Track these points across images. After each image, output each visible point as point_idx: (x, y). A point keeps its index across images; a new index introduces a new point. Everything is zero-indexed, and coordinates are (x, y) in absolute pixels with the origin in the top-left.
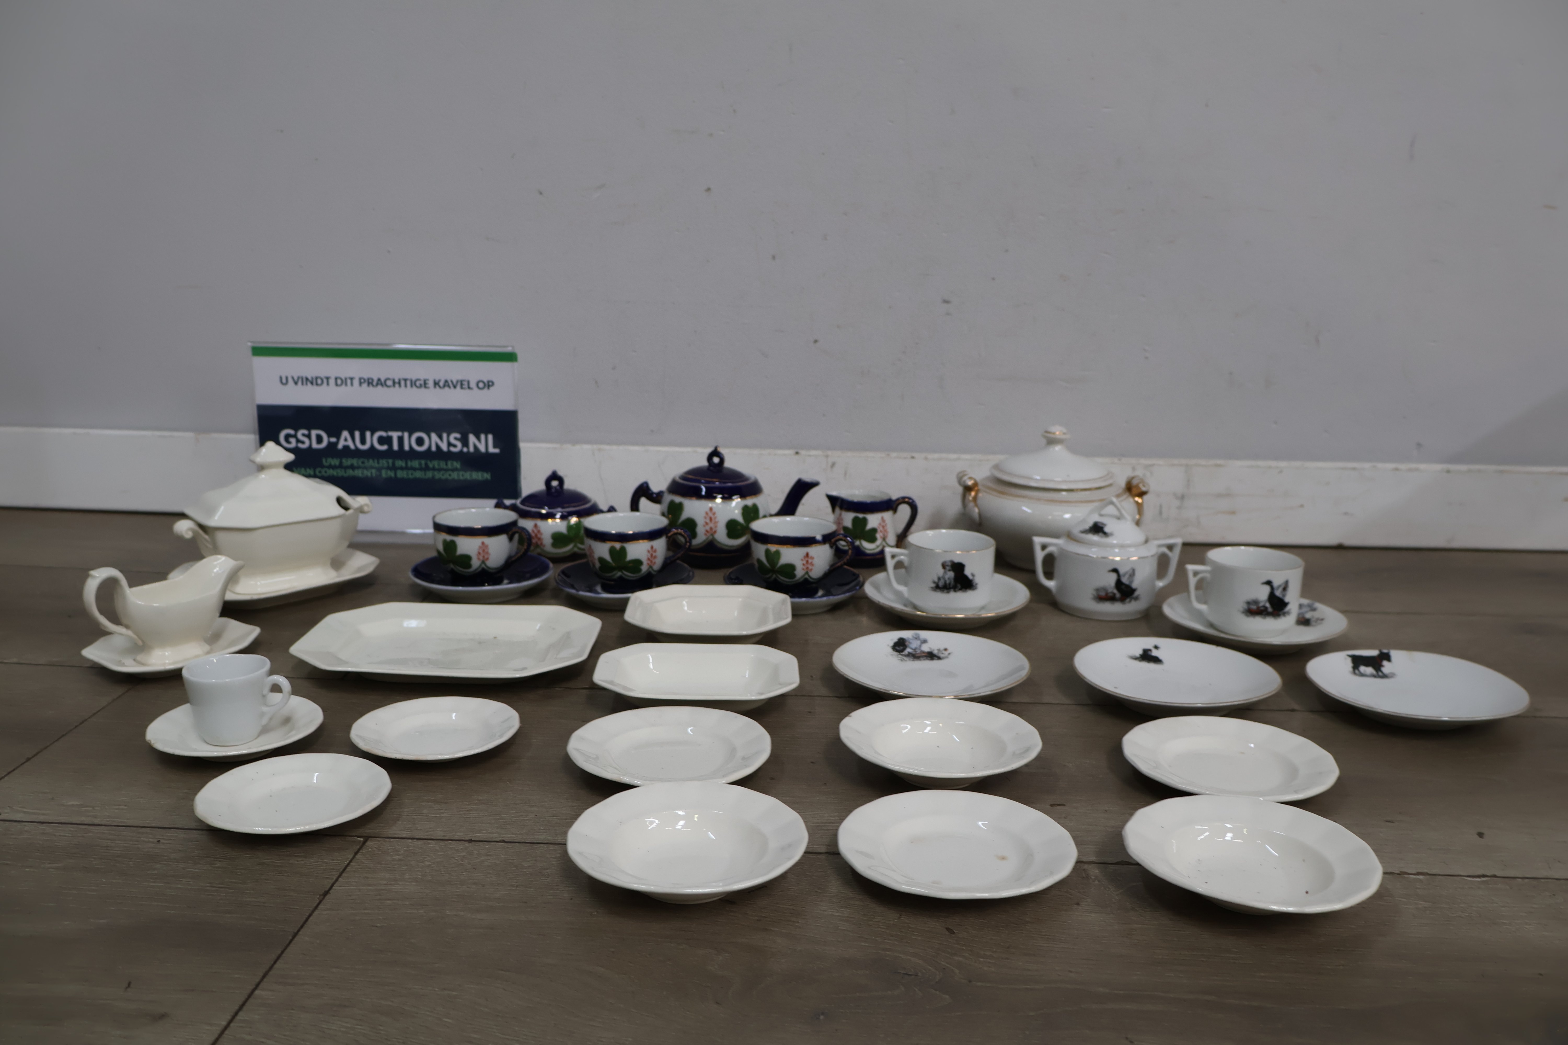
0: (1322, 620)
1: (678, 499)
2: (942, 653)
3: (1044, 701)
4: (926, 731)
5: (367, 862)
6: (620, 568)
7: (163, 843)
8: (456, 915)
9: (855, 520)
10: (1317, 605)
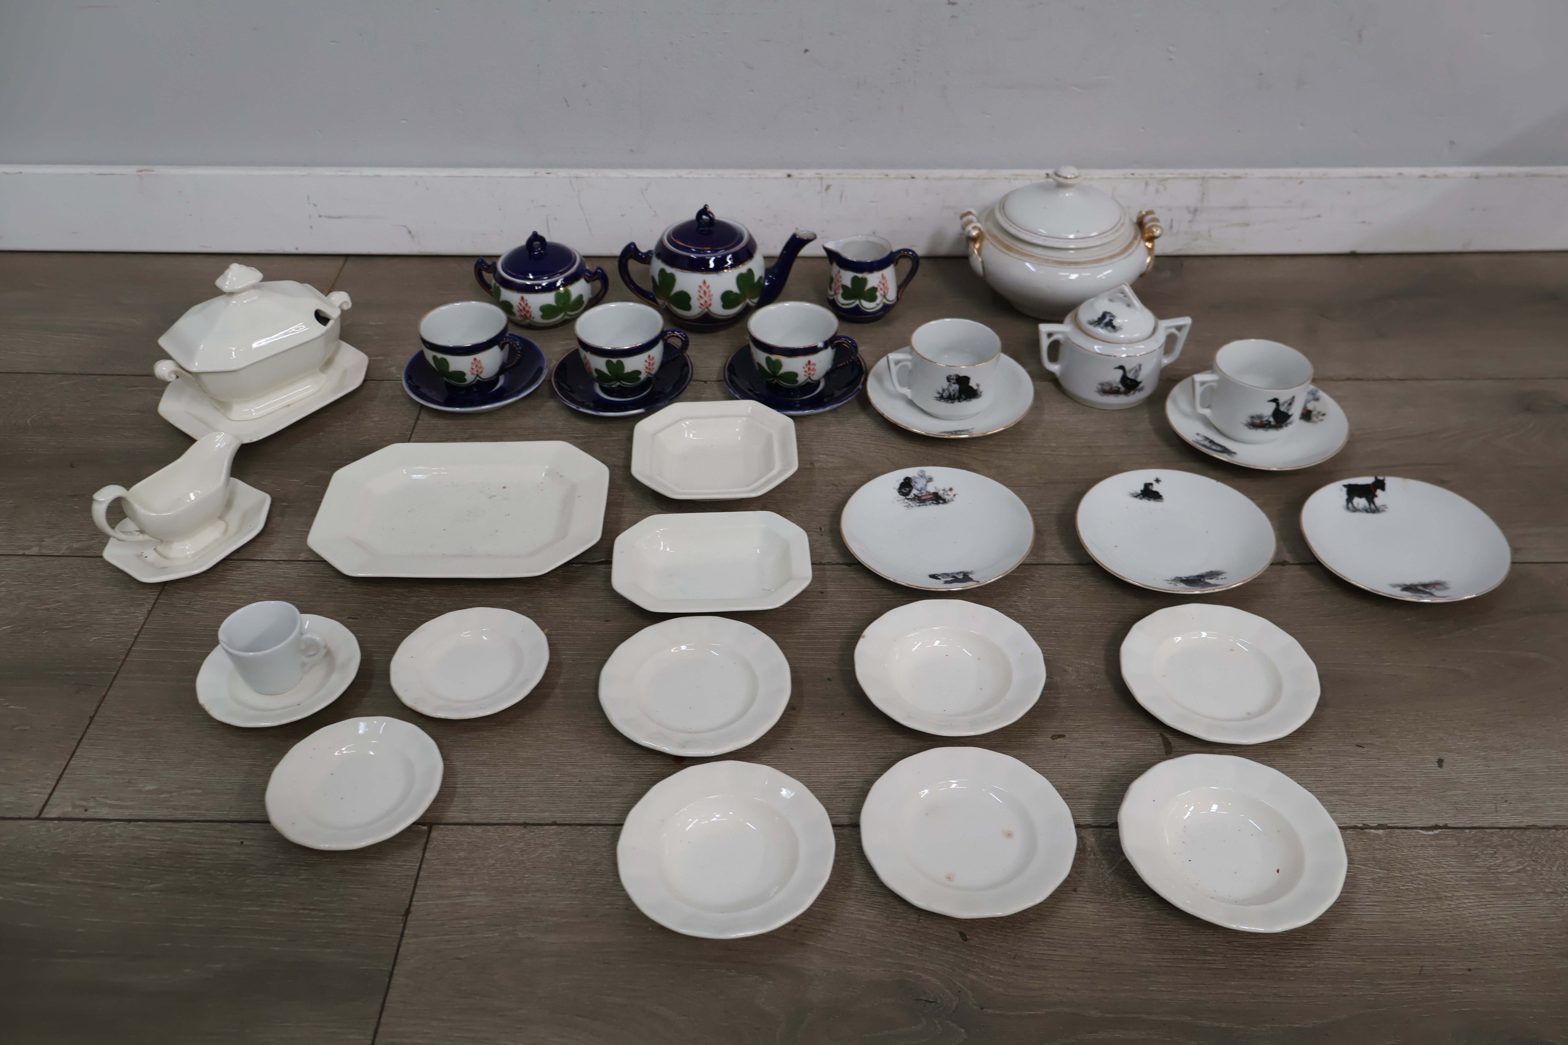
0: (1324, 415)
1: (669, 270)
2: (947, 495)
3: (1047, 560)
4: (934, 645)
5: (435, 862)
6: (619, 380)
7: (247, 846)
8: (528, 938)
9: (854, 279)
10: (1321, 394)
